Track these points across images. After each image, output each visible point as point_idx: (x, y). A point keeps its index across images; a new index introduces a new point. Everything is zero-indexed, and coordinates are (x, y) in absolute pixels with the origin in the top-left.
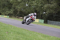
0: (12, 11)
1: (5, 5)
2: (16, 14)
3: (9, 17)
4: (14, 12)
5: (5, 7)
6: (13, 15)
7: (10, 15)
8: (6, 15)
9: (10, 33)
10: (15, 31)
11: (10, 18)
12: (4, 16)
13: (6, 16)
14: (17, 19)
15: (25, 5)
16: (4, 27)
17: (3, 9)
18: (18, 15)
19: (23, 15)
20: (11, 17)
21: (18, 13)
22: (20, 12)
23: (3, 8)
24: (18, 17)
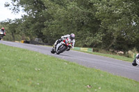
0: (99, 38)
1: (83, 23)
2: (109, 44)
3: (94, 51)
4: (104, 39)
5: (84, 28)
6: (103, 46)
7: (95, 47)
8: (85, 46)
9: (97, 88)
10: (106, 84)
11: (95, 53)
12: (82, 49)
13: (86, 49)
14: (112, 55)
15: (130, 23)
16: (82, 73)
17: (80, 33)
18: (113, 46)
19: (125, 47)
20: (97, 51)
21: (114, 41)
22: (117, 39)
23: (78, 30)
24: (113, 52)
